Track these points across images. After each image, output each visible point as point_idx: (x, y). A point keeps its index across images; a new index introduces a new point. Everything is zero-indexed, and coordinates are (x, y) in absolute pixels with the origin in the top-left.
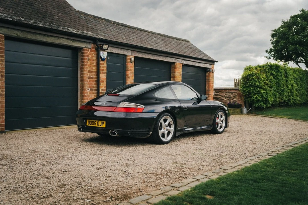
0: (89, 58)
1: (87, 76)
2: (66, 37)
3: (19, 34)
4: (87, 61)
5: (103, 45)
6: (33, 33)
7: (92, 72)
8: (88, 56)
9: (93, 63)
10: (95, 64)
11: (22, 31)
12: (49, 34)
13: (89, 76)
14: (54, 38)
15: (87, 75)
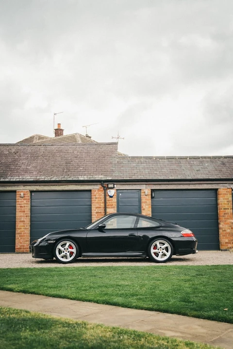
0: (97, 197)
1: (95, 212)
2: (74, 184)
3: (38, 188)
4: (95, 199)
5: (108, 184)
6: (48, 185)
7: (99, 208)
8: (95, 196)
9: (101, 200)
10: (103, 201)
11: (40, 186)
12: (59, 184)
13: (97, 211)
14: (64, 186)
15: (95, 210)
